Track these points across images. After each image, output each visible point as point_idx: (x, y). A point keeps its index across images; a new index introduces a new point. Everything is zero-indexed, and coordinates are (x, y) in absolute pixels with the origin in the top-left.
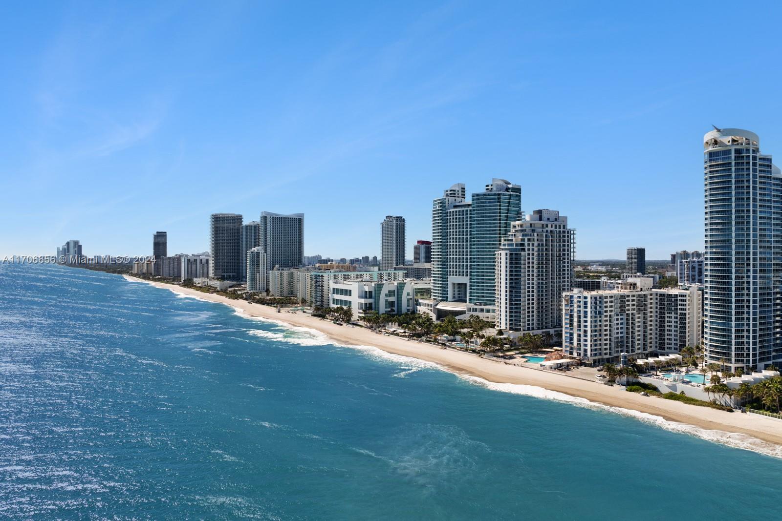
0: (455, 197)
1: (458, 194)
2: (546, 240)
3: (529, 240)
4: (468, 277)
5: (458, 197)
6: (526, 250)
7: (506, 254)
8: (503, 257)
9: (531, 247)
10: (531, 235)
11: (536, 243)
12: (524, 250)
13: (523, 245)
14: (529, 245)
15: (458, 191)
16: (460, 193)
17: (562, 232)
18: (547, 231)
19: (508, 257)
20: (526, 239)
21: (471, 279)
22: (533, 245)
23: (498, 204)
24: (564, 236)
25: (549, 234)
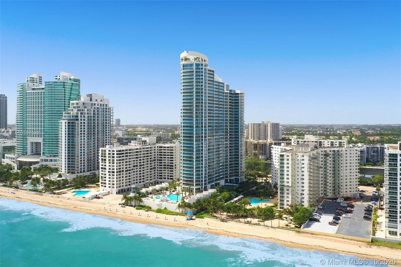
0: (34, 82)
1: (36, 81)
2: (94, 114)
3: (82, 113)
4: (42, 138)
5: (36, 83)
6: (79, 120)
7: (66, 122)
8: (64, 124)
9: (83, 118)
10: (83, 110)
11: (86, 116)
12: (78, 120)
13: (77, 116)
14: (81, 117)
15: (36, 79)
16: (38, 80)
17: (105, 109)
18: (95, 108)
19: (67, 124)
20: (79, 113)
21: (44, 139)
22: (84, 117)
23: (64, 89)
24: (106, 111)
25: (96, 110)
